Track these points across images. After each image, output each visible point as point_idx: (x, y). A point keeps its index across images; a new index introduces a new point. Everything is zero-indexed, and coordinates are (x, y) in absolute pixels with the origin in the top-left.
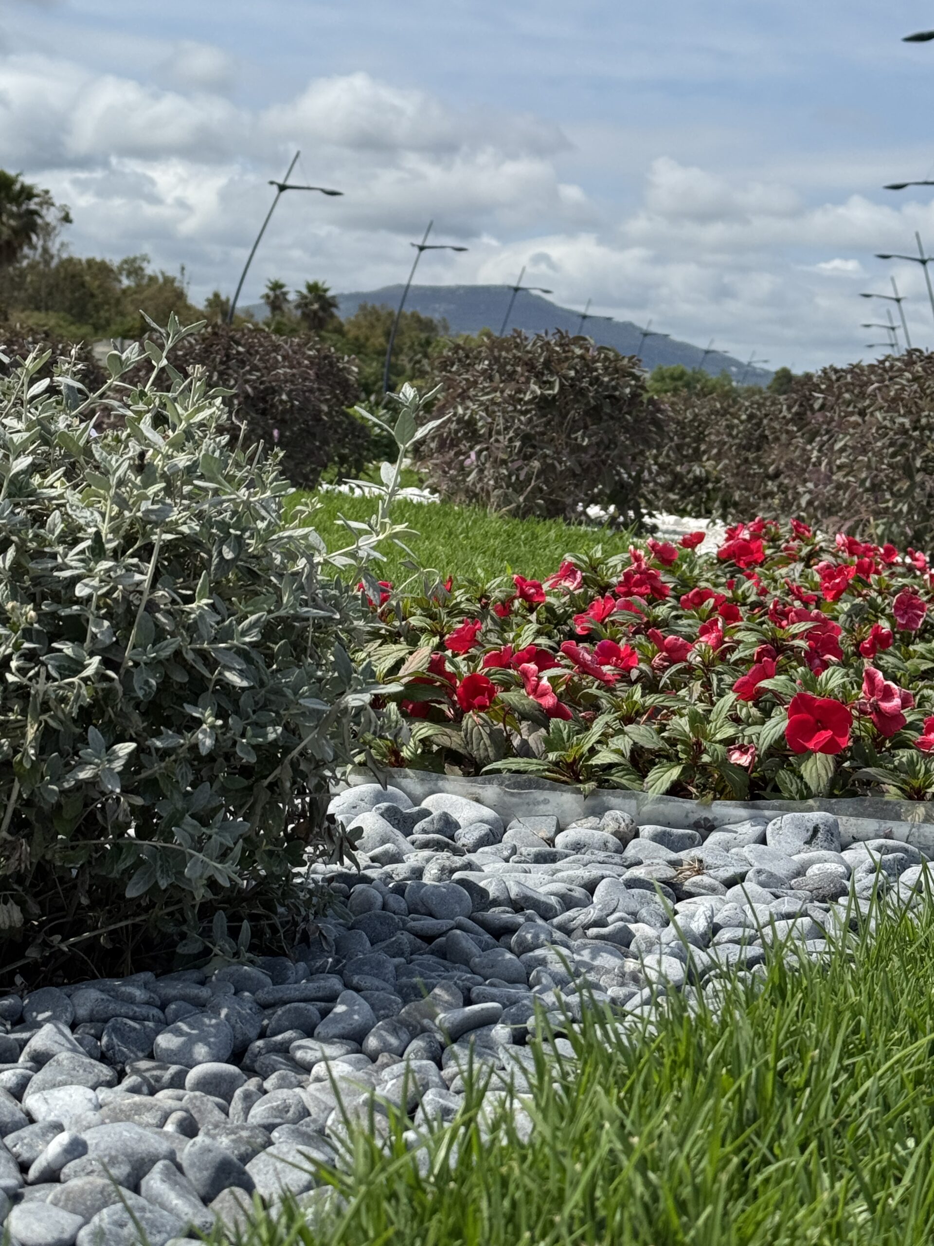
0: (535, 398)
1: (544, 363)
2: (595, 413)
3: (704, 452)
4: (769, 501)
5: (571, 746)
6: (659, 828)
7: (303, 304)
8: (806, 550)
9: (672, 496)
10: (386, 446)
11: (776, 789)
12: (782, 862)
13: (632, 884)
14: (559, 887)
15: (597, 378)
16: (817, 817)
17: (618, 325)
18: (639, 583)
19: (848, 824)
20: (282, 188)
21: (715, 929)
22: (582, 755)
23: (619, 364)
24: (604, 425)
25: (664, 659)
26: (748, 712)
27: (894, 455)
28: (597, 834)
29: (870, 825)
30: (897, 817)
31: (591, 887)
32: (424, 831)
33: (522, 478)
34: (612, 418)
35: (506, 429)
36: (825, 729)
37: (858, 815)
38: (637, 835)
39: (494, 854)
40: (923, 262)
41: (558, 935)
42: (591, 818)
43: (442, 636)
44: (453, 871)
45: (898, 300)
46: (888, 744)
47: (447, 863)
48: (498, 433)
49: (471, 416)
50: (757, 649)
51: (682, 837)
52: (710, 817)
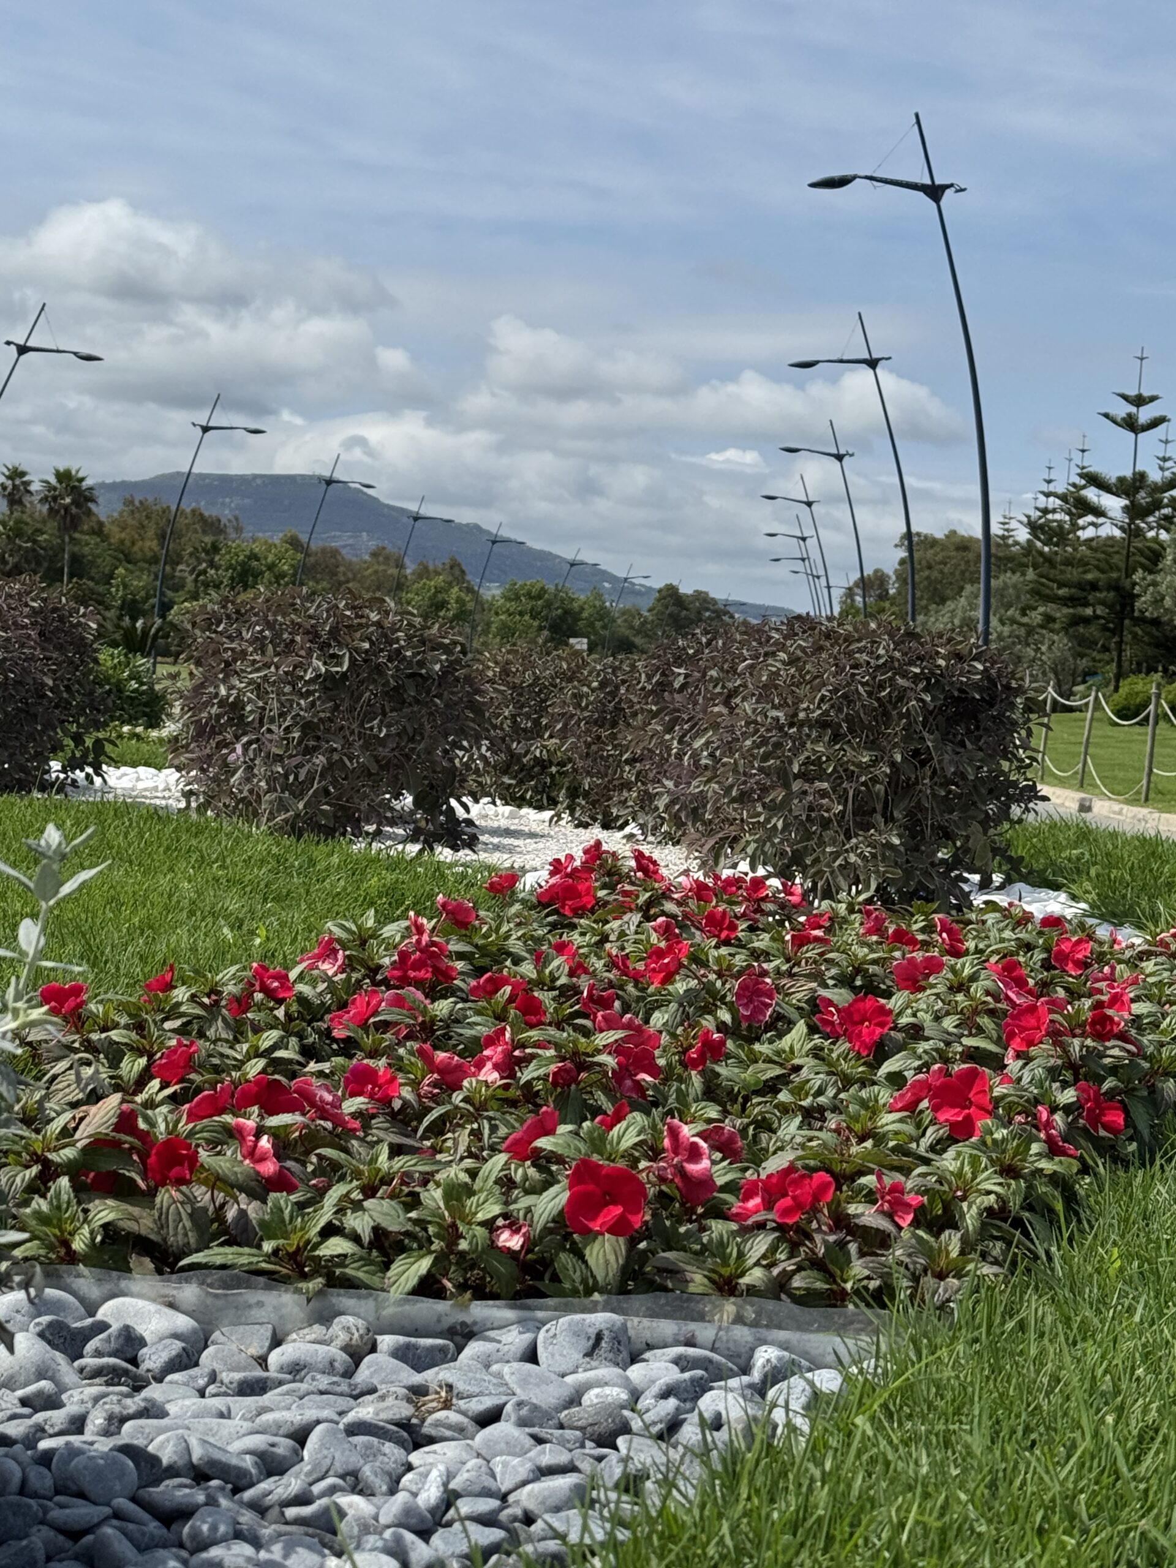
0: (318, 676)
1: (330, 632)
2: (396, 695)
3: (547, 727)
4: (625, 794)
5: (294, 1231)
6: (402, 1339)
7: (51, 497)
8: (644, 897)
9: (507, 780)
10: (146, 705)
11: (555, 1278)
12: (551, 1388)
13: (356, 1429)
14: (258, 1441)
15: (398, 651)
16: (600, 1319)
17: (460, 526)
18: (418, 965)
19: (641, 1326)
20: (23, 350)
21: (450, 1498)
22: (308, 1242)
23: (427, 633)
24: (407, 710)
25: (435, 1085)
26: (525, 1175)
27: (765, 757)
28: (322, 1349)
29: (667, 1327)
30: (701, 1317)
31: (300, 1436)
32: (98, 1354)
33: (301, 778)
34: (418, 702)
35: (282, 715)
36: (615, 1203)
37: (653, 1315)
38: (373, 1349)
39: (186, 1384)
40: (839, 458)
41: (247, 1518)
42: (316, 1327)
43: (151, 1056)
44: (123, 1420)
45: (809, 504)
46: (700, 1210)
47: (117, 1409)
48: (272, 720)
49: (237, 698)
50: (553, 1068)
51: (431, 1349)
52: (468, 1320)
